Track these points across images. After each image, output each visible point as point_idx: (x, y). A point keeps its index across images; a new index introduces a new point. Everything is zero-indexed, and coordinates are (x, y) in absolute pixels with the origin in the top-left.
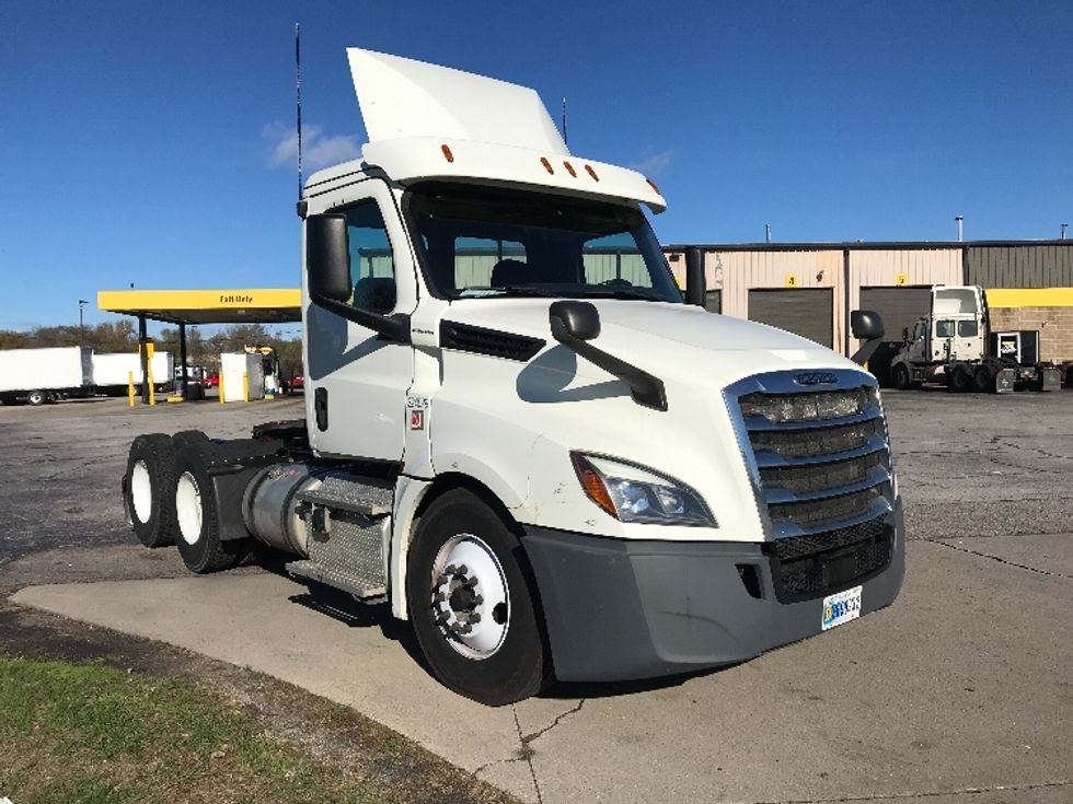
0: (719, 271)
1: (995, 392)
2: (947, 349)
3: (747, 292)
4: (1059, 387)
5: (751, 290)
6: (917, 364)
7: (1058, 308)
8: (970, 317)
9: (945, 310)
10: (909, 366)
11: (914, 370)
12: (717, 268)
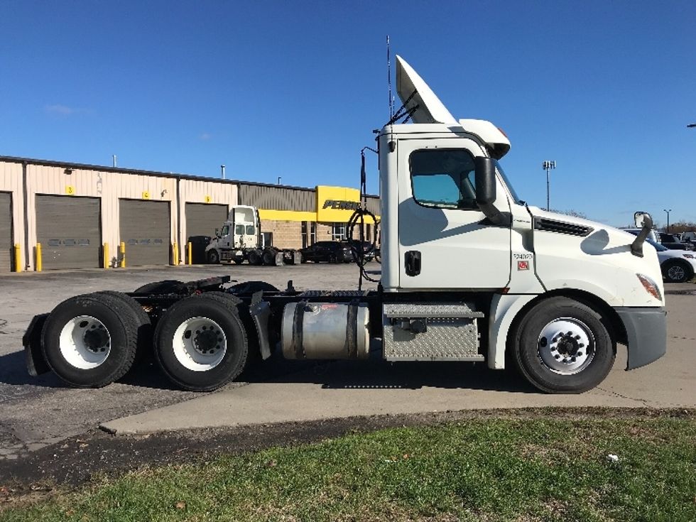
0: (99, 184)
1: (275, 265)
2: (241, 242)
3: (118, 200)
4: (300, 262)
5: (121, 199)
6: (223, 250)
7: (280, 221)
8: (252, 224)
9: (240, 219)
10: (219, 251)
11: (222, 254)
12: (98, 183)
